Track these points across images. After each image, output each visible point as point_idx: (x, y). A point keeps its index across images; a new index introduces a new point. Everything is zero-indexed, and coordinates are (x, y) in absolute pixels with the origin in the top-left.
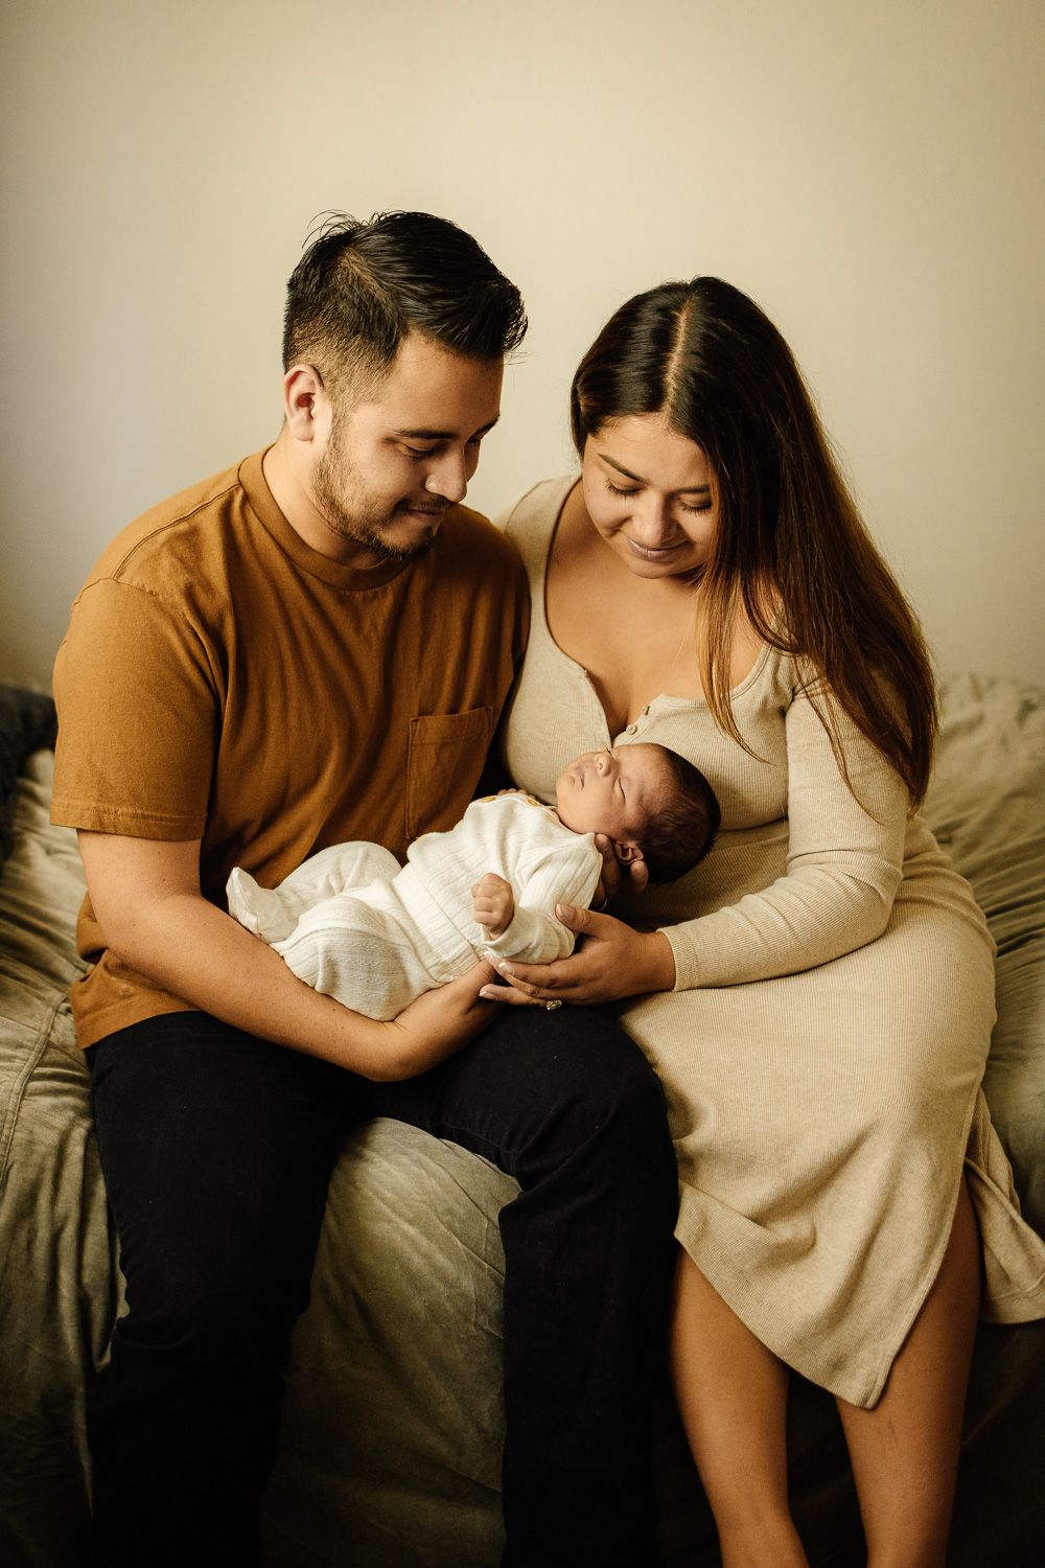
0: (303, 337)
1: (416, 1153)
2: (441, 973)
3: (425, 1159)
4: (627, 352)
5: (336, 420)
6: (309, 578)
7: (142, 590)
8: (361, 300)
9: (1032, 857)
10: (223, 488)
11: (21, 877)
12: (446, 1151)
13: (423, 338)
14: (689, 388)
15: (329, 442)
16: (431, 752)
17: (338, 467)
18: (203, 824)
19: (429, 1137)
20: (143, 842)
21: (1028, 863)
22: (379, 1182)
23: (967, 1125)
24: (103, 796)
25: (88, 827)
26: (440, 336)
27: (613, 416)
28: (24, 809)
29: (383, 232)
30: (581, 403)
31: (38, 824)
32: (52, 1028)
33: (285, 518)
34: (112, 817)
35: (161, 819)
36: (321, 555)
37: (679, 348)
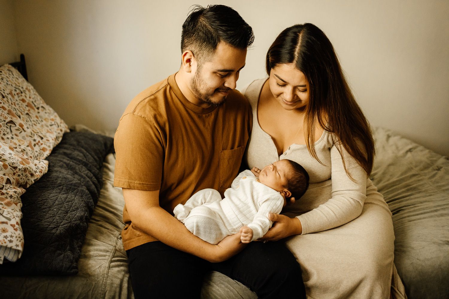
0: (187, 42)
1: (226, 284)
2: (232, 231)
3: (229, 286)
4: (284, 45)
5: (198, 67)
6: (190, 111)
7: (141, 117)
8: (206, 32)
9: (398, 185)
10: (163, 85)
11: (106, 195)
12: (235, 284)
13: (224, 43)
14: (302, 56)
15: (196, 73)
16: (226, 161)
17: (199, 80)
18: (160, 185)
19: (230, 279)
20: (142, 192)
21: (397, 186)
22: (216, 293)
23: (391, 275)
24: (130, 178)
25: (126, 187)
26: (230, 43)
27: (279, 63)
28: (106, 172)
29: (211, 11)
30: (270, 59)
31: (110, 177)
32: (117, 244)
33: (182, 94)
34: (133, 184)
35: (148, 184)
36: (193, 104)
37: (299, 44)
